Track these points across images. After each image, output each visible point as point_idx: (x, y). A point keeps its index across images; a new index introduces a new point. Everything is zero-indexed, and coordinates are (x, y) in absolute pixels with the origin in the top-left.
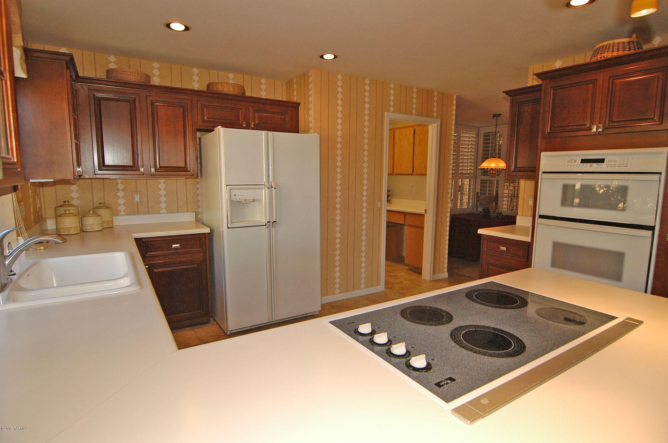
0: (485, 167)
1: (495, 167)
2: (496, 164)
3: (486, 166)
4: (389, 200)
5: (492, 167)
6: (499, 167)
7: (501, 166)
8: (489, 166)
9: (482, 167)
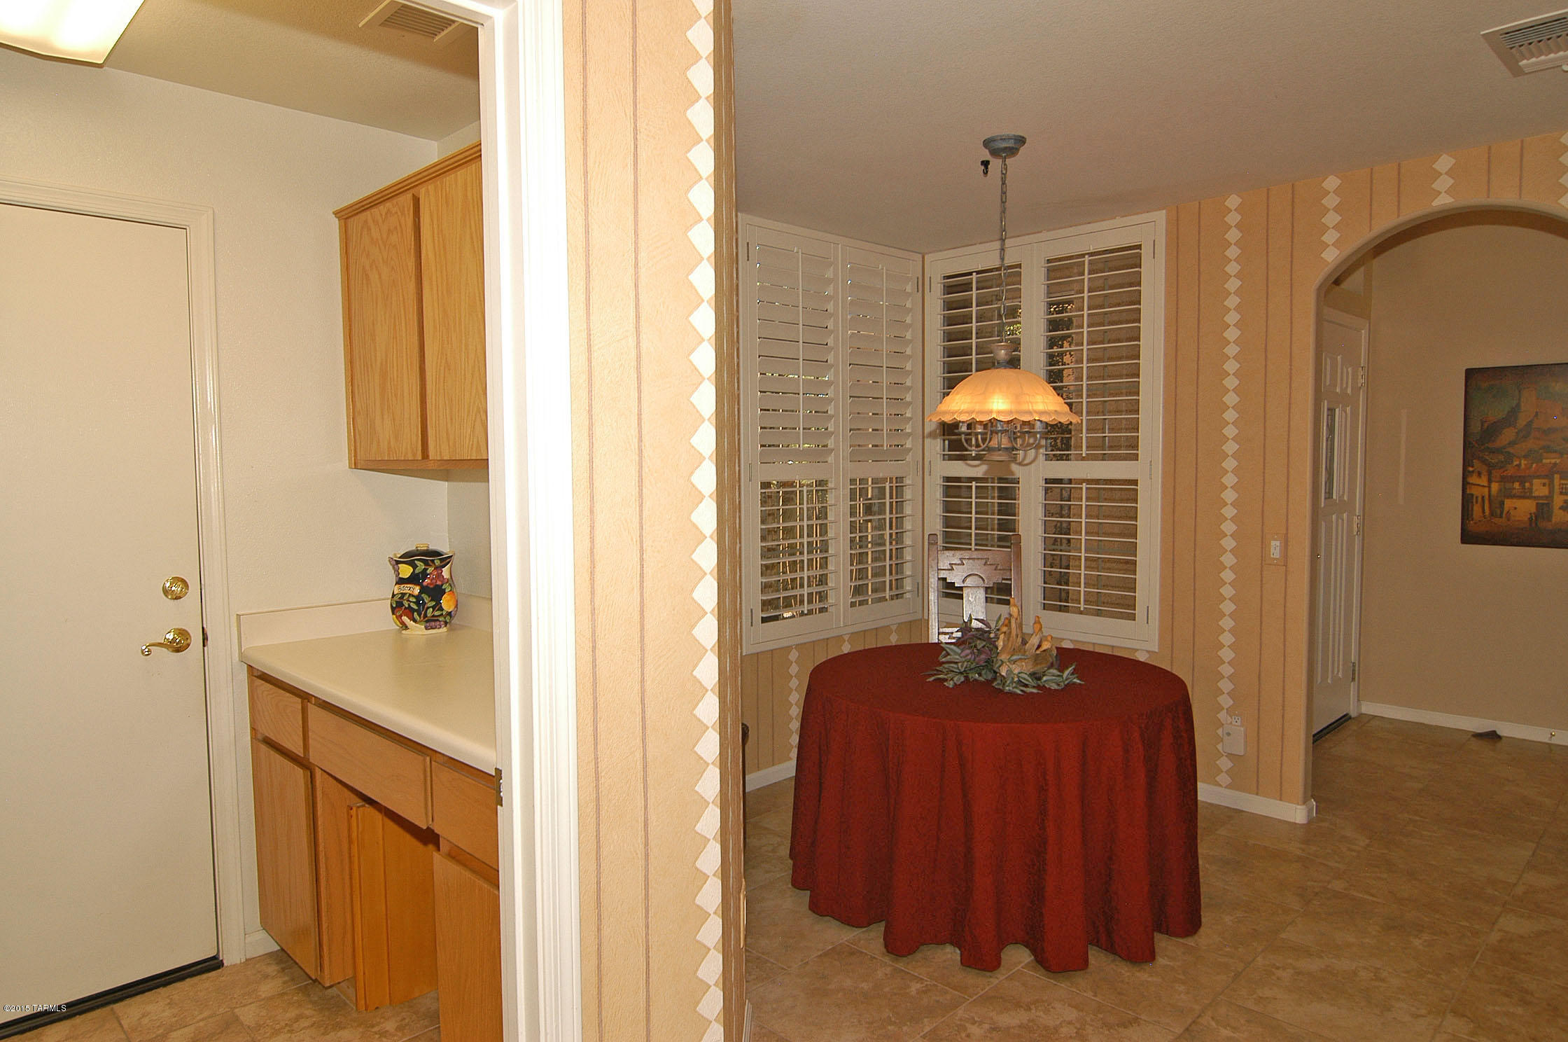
0: (961, 413)
1: (1011, 412)
2: (1017, 398)
3: (964, 407)
4: (449, 614)
5: (994, 416)
6: (1030, 413)
7: (1040, 407)
8: (977, 407)
9: (945, 413)
